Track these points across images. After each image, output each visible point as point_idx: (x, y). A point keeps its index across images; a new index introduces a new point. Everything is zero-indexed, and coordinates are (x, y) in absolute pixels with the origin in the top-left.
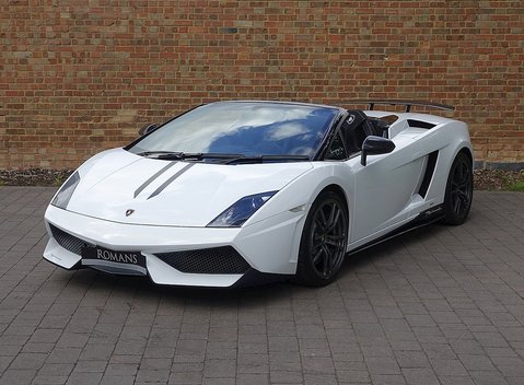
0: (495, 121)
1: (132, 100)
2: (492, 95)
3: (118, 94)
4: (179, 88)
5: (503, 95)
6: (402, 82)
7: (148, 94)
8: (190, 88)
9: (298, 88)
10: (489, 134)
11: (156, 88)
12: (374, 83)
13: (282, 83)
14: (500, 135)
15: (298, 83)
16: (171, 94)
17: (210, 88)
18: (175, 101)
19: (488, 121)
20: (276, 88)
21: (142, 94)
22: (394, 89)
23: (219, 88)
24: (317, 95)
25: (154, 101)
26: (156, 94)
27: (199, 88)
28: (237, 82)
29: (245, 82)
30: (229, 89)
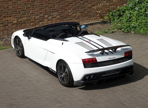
0: (82, 12)
2: (81, 4)
5: (84, 4)
6: (57, 3)
9: (27, 8)
10: (80, 16)
12: (49, 4)
13: (22, 7)
14: (83, 16)
19: (80, 12)
20: (20, 9)
22: (54, 5)
24: (33, 9)
28: (8, 8)
29: (10, 7)
30: (5, 10)
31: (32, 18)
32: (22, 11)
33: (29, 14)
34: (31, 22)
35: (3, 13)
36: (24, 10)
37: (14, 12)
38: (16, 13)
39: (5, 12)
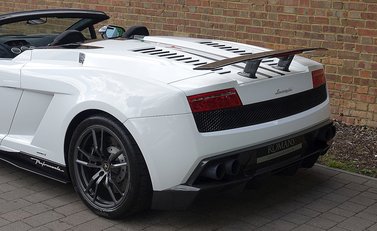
1: (186, 23)
3: (175, 15)
4: (225, 13)
7: (199, 17)
8: (235, 14)
9: (346, 22)
11: (206, 11)
13: (328, 14)
15: (346, 15)
16: (218, 19)
17: (253, 15)
18: (222, 26)
20: (321, 20)
21: (194, 16)
23: (263, 16)
24: (368, 33)
25: (203, 25)
26: (205, 18)
27: (243, 15)
28: (280, 9)
29: (289, 10)
30: (272, 17)
31: (363, 67)
32: (326, 29)
33: (350, 47)
34: (357, 81)
35: (265, 24)
36: (333, 30)
37: (300, 27)
38: (306, 35)
39: (271, 24)
